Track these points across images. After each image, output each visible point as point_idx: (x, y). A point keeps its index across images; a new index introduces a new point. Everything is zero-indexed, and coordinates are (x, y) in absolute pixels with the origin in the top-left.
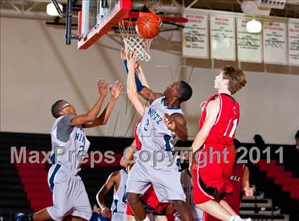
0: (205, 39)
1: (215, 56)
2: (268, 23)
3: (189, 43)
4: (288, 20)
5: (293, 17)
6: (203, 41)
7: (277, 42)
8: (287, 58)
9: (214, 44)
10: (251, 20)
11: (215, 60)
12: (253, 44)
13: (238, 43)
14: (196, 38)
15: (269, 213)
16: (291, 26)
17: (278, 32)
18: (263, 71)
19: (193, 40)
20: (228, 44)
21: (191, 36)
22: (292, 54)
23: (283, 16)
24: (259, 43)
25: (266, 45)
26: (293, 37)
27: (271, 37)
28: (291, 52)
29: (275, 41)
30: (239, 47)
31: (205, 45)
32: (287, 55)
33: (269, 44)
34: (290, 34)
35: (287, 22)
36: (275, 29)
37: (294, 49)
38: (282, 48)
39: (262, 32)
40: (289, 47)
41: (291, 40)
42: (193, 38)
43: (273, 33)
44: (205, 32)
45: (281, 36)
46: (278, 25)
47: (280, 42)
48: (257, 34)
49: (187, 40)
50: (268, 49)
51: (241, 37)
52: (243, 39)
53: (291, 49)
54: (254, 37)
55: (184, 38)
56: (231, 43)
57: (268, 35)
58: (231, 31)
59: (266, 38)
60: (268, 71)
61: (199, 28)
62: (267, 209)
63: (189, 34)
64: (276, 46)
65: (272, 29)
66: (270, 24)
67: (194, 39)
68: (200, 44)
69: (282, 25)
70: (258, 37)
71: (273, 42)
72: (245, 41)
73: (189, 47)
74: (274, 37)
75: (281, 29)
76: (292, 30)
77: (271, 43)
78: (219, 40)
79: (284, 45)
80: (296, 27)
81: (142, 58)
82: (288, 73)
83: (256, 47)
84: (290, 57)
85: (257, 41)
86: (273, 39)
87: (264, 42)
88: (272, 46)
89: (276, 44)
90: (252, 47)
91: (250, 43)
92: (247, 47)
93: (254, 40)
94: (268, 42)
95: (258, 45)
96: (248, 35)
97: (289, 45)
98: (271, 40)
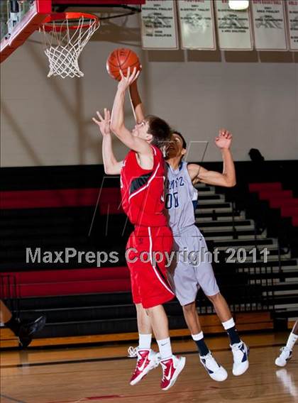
3: (150, 31)
6: (169, 26)
7: (271, 20)
8: (288, 42)
9: (185, 28)
11: (189, 51)
12: (239, 25)
13: (218, 25)
14: (160, 23)
17: (273, 6)
18: (257, 61)
19: (156, 26)
20: (204, 28)
21: (152, 20)
22: (294, 35)
24: (247, 24)
25: (258, 26)
26: (294, 12)
27: (262, 14)
28: (293, 33)
29: (269, 19)
30: (220, 31)
31: (172, 31)
32: (288, 38)
33: (262, 24)
34: (290, 8)
36: (268, 2)
37: (296, 29)
38: (280, 28)
39: (250, 9)
40: (290, 27)
41: (292, 16)
42: (155, 24)
43: (266, 8)
44: (171, 14)
45: (276, 12)
47: (277, 20)
48: (244, 11)
49: (147, 26)
50: (260, 31)
51: (222, 17)
52: (225, 19)
53: (291, 29)
54: (239, 15)
55: (142, 23)
56: (208, 26)
57: (259, 11)
58: (207, 10)
59: (256, 16)
60: (262, 61)
61: (162, 9)
63: (150, 17)
64: (271, 25)
65: (264, 2)
68: (165, 31)
70: (246, 15)
71: (266, 20)
72: (228, 22)
73: (151, 35)
74: (268, 14)
75: (277, 3)
76: (292, 4)
77: (264, 22)
78: (192, 23)
79: (282, 24)
82: (291, 62)
83: (243, 29)
84: (292, 40)
85: (244, 21)
86: (266, 16)
87: (255, 22)
88: (266, 27)
89: (271, 22)
90: (238, 30)
91: (235, 24)
92: (231, 30)
93: (240, 19)
94: (259, 22)
95: (246, 26)
96: (232, 13)
97: (290, 23)
98: (264, 18)
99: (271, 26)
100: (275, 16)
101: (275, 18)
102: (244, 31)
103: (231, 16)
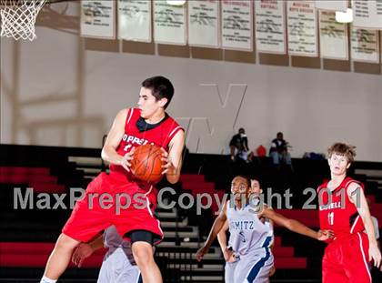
0: (111, 12)
1: (124, 36)
3: (89, 19)
6: (108, 16)
7: (206, 18)
8: (220, 40)
9: (123, 19)
11: (124, 41)
12: (174, 20)
13: (155, 19)
14: (99, 12)
15: (194, 245)
17: (208, 5)
18: (188, 57)
19: (95, 15)
20: (141, 20)
21: (92, 9)
22: (226, 34)
24: (182, 19)
25: (192, 22)
26: (229, 12)
27: (197, 11)
28: (225, 32)
29: (203, 16)
30: (155, 24)
31: (111, 21)
32: (220, 35)
33: (196, 20)
34: (224, 7)
36: (205, 1)
37: (228, 28)
38: (213, 26)
39: (186, 5)
41: (226, 15)
42: (94, 12)
43: (202, 5)
44: (110, 4)
45: (211, 10)
47: (211, 18)
48: (180, 6)
49: (87, 14)
50: (194, 27)
51: (159, 11)
52: (161, 13)
53: (224, 27)
54: (176, 11)
55: (82, 11)
56: (145, 19)
57: (195, 8)
58: (145, 3)
59: (192, 12)
60: (194, 57)
62: (192, 240)
63: (90, 6)
67: (96, 13)
68: (104, 20)
70: (182, 11)
71: (201, 17)
72: (165, 16)
73: (90, 23)
74: (203, 11)
75: (212, 1)
76: (226, 3)
77: (198, 19)
78: (129, 15)
79: (215, 22)
81: (25, 36)
82: (221, 60)
83: (178, 24)
84: (224, 38)
85: (180, 17)
86: (201, 14)
87: (190, 18)
88: (200, 23)
89: (205, 20)
90: (173, 24)
91: (170, 19)
92: (166, 24)
93: (176, 14)
94: (194, 18)
95: (181, 21)
96: (169, 8)
97: (223, 21)
98: (199, 15)
99: (205, 23)
100: (210, 14)
101: (210, 16)
102: (179, 26)
103: (167, 10)
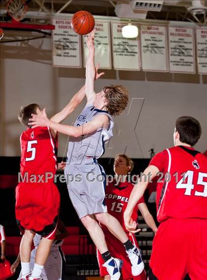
0: (78, 46)
2: (146, 27)
3: (59, 52)
4: (168, 23)
5: (175, 20)
6: (75, 49)
7: (156, 47)
8: (168, 65)
9: (87, 51)
10: (127, 24)
12: (129, 50)
13: (114, 50)
14: (68, 46)
16: (172, 30)
17: (157, 37)
18: (144, 80)
19: (64, 49)
20: (103, 52)
21: (62, 44)
22: (173, 60)
23: (164, 19)
24: (136, 49)
25: (145, 52)
26: (174, 42)
27: (149, 42)
28: (172, 58)
29: (154, 46)
30: (115, 54)
31: (77, 53)
32: (168, 62)
33: (148, 50)
34: (171, 38)
35: (167, 26)
36: (154, 33)
37: (175, 55)
38: (163, 54)
39: (139, 36)
40: (170, 53)
41: (172, 45)
42: (63, 46)
43: (152, 38)
44: (77, 39)
45: (160, 41)
46: (157, 29)
47: (160, 48)
48: (134, 39)
49: (57, 48)
50: (147, 56)
51: (117, 43)
52: (119, 45)
53: (171, 55)
54: (131, 43)
55: (54, 46)
56: (106, 50)
57: (146, 40)
58: (105, 37)
59: (144, 43)
60: (149, 80)
61: (70, 35)
63: (60, 41)
65: (151, 33)
66: (149, 28)
67: (65, 47)
68: (72, 52)
69: (162, 29)
70: (136, 43)
71: (152, 47)
72: (122, 47)
73: (60, 55)
74: (153, 42)
75: (161, 34)
76: (172, 34)
77: (150, 49)
79: (164, 50)
80: (176, 30)
82: (171, 81)
83: (133, 53)
84: (171, 64)
85: (134, 47)
86: (152, 44)
87: (143, 48)
88: (152, 52)
89: (155, 49)
90: (129, 54)
91: (127, 50)
92: (123, 54)
93: (131, 46)
94: (146, 48)
95: (135, 51)
96: (125, 41)
97: (170, 50)
98: (150, 46)
99: (156, 52)
100: (159, 44)
101: (159, 46)
102: (134, 55)
103: (124, 42)
